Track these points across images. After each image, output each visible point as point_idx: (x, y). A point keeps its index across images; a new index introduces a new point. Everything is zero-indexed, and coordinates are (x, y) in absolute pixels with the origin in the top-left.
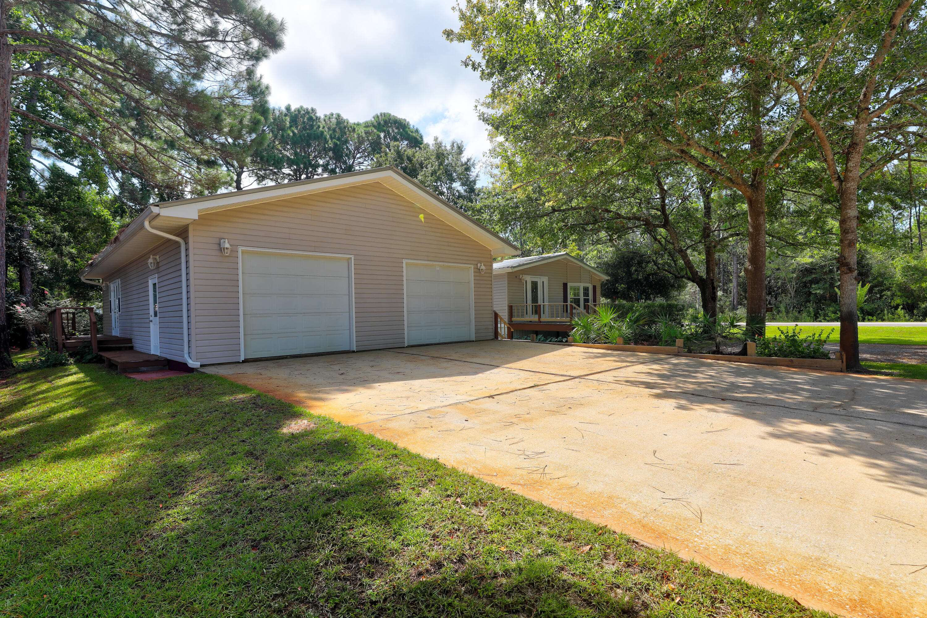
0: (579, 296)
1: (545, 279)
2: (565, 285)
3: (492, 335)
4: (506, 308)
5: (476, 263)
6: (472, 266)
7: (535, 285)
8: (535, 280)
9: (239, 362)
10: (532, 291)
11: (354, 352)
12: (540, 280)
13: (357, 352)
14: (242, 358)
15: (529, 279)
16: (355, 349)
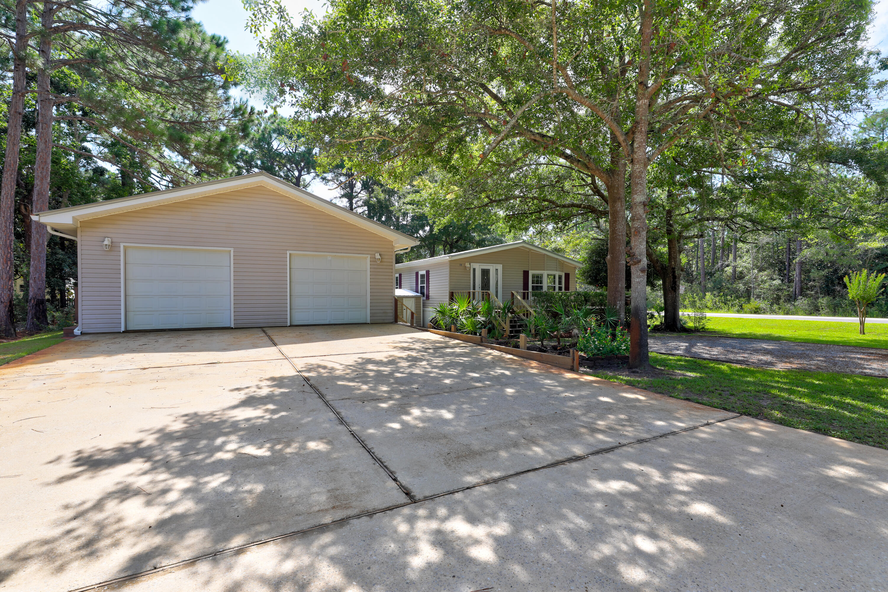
0: (541, 283)
1: (500, 267)
2: (526, 274)
3: (392, 319)
4: (448, 294)
5: (373, 253)
6: (369, 256)
7: (485, 273)
8: (485, 267)
9: (120, 333)
10: (483, 278)
11: (232, 328)
12: (492, 268)
13: (235, 328)
14: (123, 329)
15: (478, 267)
16: (233, 326)
